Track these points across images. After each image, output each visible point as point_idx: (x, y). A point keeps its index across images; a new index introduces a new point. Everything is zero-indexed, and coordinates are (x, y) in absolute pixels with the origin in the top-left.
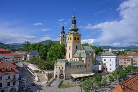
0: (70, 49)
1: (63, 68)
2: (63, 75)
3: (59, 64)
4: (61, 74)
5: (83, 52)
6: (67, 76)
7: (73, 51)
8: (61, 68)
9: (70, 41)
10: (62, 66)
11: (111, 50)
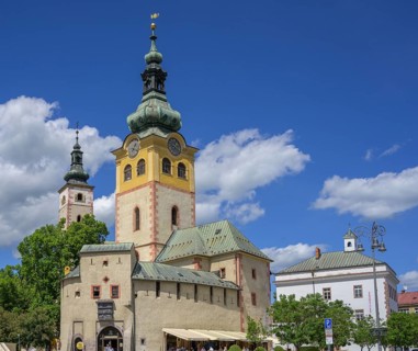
0: (137, 227)
1: (115, 290)
2: (116, 331)
3: (92, 268)
4: (105, 332)
5: (218, 232)
6: (139, 336)
7: (156, 232)
8: (106, 295)
9: (136, 180)
10: (110, 283)
11: (352, 241)
